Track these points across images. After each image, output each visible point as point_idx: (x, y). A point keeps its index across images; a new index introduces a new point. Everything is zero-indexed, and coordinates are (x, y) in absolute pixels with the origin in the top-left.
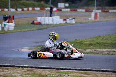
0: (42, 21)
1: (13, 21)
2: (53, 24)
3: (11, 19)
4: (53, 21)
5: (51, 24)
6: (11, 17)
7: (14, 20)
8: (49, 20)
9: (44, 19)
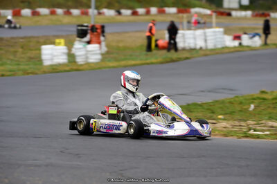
1: (102, 38)
2: (207, 50)
3: (95, 33)
4: (206, 41)
5: (201, 48)
6: (97, 29)
7: (104, 36)
8: (195, 38)
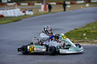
0: (4, 14)
9: (6, 12)
